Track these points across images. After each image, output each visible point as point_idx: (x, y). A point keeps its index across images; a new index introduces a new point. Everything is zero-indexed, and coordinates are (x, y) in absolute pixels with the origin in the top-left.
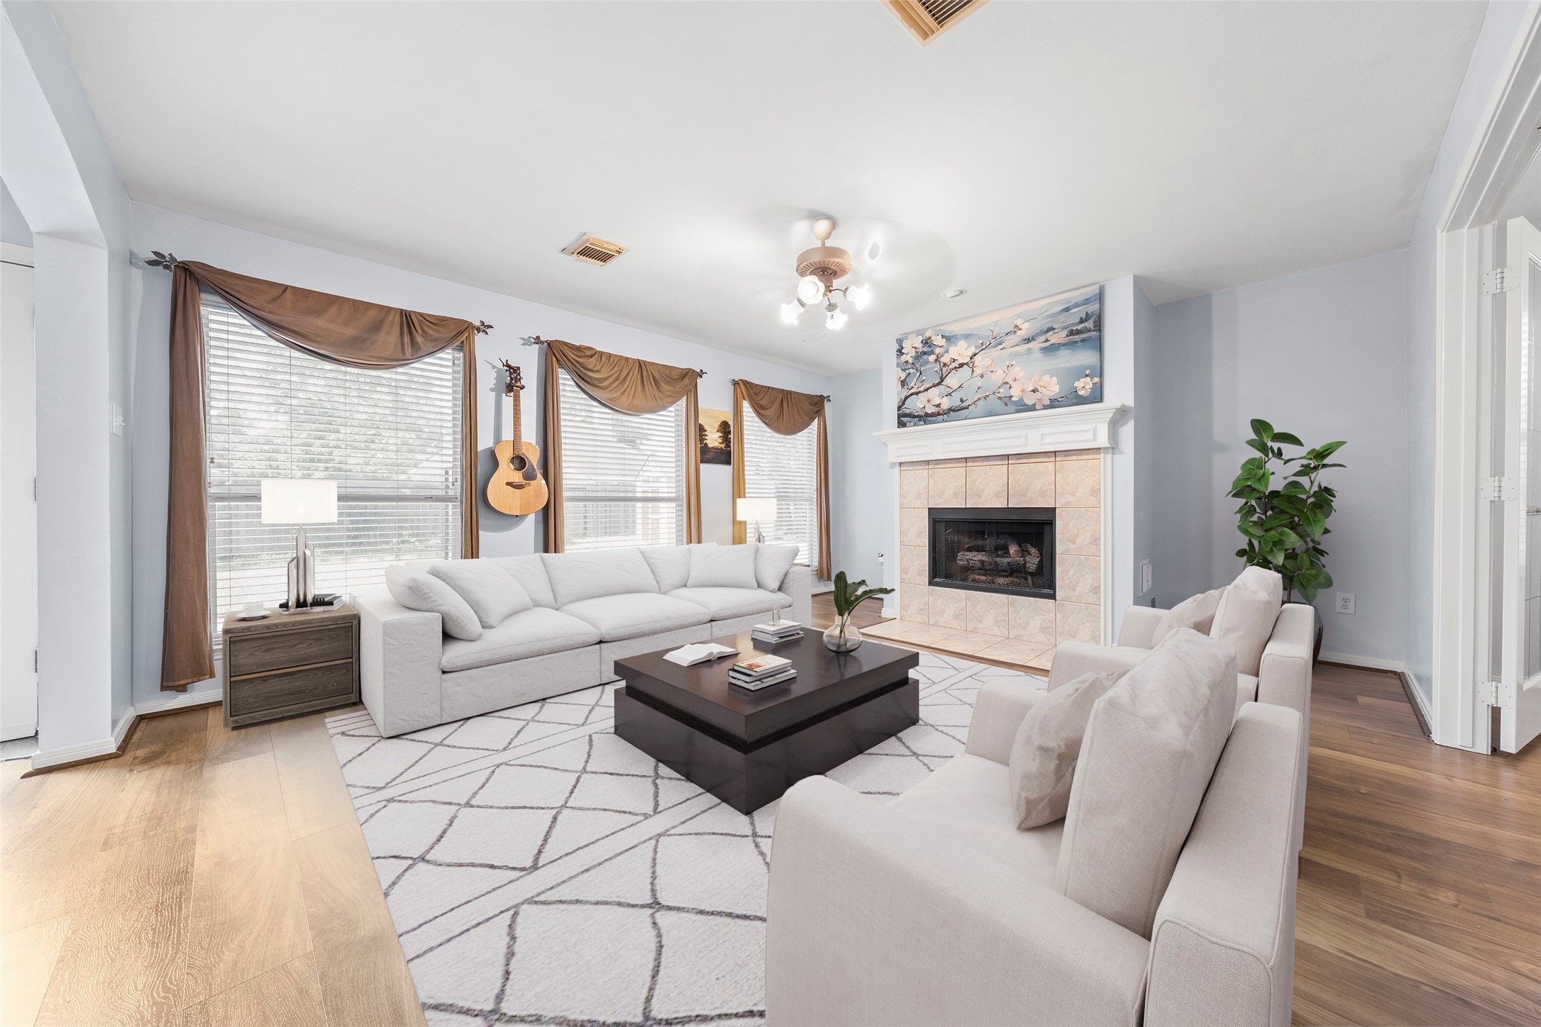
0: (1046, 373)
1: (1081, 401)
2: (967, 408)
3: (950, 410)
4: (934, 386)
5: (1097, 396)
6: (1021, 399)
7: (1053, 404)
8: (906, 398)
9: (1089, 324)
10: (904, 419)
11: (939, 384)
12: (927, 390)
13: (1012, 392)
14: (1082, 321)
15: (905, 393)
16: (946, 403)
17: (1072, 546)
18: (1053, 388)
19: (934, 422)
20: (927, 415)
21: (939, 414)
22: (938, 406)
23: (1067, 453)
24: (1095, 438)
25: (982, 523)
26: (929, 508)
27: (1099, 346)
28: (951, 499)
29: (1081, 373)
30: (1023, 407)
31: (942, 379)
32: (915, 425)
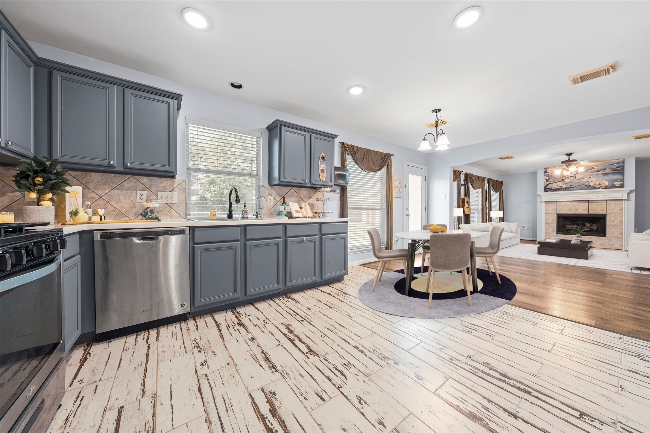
0: (603, 180)
1: (617, 187)
2: (573, 187)
3: (566, 188)
4: (560, 181)
5: (622, 186)
6: (594, 186)
7: (606, 187)
8: (548, 184)
9: (620, 168)
10: (546, 190)
11: (562, 181)
12: (557, 182)
13: (590, 184)
14: (617, 168)
15: (548, 183)
16: (564, 186)
17: (612, 223)
18: (607, 184)
19: (560, 191)
20: (557, 189)
21: (562, 189)
22: (562, 187)
23: (611, 200)
24: (622, 197)
25: (578, 218)
26: (557, 214)
27: (622, 174)
28: (565, 210)
29: (617, 180)
30: (594, 188)
31: (563, 180)
32: (552, 191)
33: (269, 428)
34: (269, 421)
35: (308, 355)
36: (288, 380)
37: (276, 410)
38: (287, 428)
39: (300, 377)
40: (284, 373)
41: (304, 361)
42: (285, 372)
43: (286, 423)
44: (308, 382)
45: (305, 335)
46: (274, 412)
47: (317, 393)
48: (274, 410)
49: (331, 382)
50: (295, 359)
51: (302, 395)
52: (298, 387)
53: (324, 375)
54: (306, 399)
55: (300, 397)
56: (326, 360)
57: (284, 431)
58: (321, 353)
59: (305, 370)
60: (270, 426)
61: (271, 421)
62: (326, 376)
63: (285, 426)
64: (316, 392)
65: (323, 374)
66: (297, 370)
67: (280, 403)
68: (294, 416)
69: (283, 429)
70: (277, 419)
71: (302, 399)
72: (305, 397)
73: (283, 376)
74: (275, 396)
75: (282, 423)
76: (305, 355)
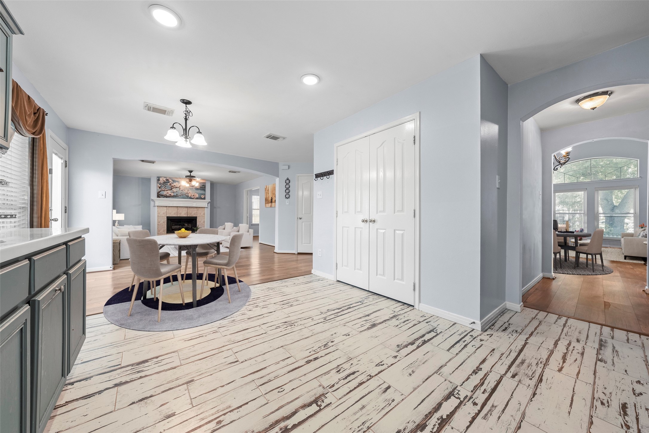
0: (196, 193)
1: (202, 199)
2: (178, 196)
3: (174, 196)
4: (169, 190)
5: (204, 199)
6: (191, 197)
7: (197, 198)
8: (160, 191)
9: (204, 187)
10: (159, 196)
11: (170, 190)
12: (167, 190)
13: (189, 195)
14: (202, 186)
15: (160, 190)
16: (172, 194)
17: (200, 223)
18: (197, 196)
19: (169, 198)
20: (167, 196)
21: (171, 196)
22: (170, 194)
23: (199, 207)
24: (205, 206)
25: (180, 219)
26: (167, 217)
27: (205, 190)
28: (173, 213)
29: (202, 194)
30: (191, 198)
31: (171, 189)
32: (163, 198)
33: (440, 426)
34: (433, 429)
35: (323, 405)
36: (374, 421)
37: (418, 425)
38: (431, 412)
39: (364, 410)
40: (362, 429)
41: (337, 408)
42: (360, 428)
43: (427, 413)
44: (371, 401)
46: (421, 426)
47: (382, 392)
48: (419, 427)
49: (365, 382)
50: (334, 418)
51: (390, 404)
52: (380, 409)
53: (357, 387)
54: (393, 400)
55: (390, 408)
56: (333, 386)
57: (434, 413)
58: (320, 391)
59: (352, 405)
60: (437, 426)
61: (433, 427)
63: (430, 413)
64: (382, 393)
65: (355, 388)
66: (355, 414)
67: (408, 423)
68: (416, 407)
69: (433, 415)
70: (427, 421)
71: (393, 405)
72: (391, 402)
73: (369, 428)
74: (402, 430)
75: (428, 417)
76: (324, 408)
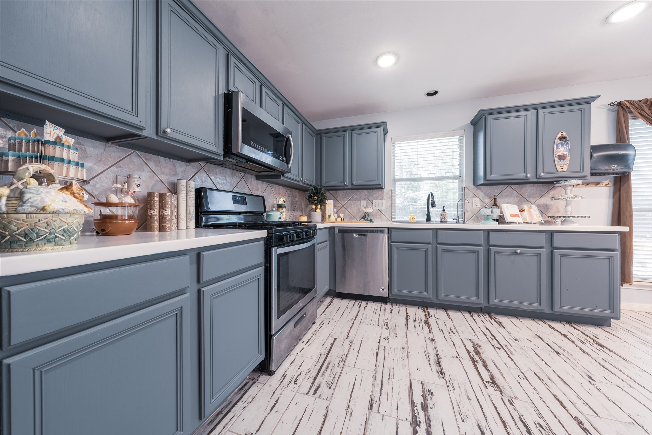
33: (415, 415)
34: (417, 410)
35: (487, 384)
36: (451, 392)
37: (427, 407)
38: (430, 427)
39: (466, 397)
40: (450, 383)
41: (479, 387)
42: (451, 384)
43: (431, 423)
44: (473, 408)
45: (495, 364)
46: (425, 407)
47: (480, 425)
48: (426, 406)
49: (506, 429)
50: (469, 380)
51: (460, 414)
52: (459, 405)
53: (500, 416)
54: (463, 421)
55: (457, 414)
56: (511, 404)
57: (427, 427)
58: (507, 392)
59: (476, 395)
60: (416, 414)
61: (418, 411)
62: (501, 418)
63: (430, 425)
64: (478, 423)
65: (499, 414)
66: (466, 391)
67: (434, 405)
68: (442, 424)
69: (426, 425)
70: (425, 414)
71: (459, 417)
72: (463, 418)
73: (448, 386)
74: (432, 397)
75: (428, 420)
76: (484, 383)
